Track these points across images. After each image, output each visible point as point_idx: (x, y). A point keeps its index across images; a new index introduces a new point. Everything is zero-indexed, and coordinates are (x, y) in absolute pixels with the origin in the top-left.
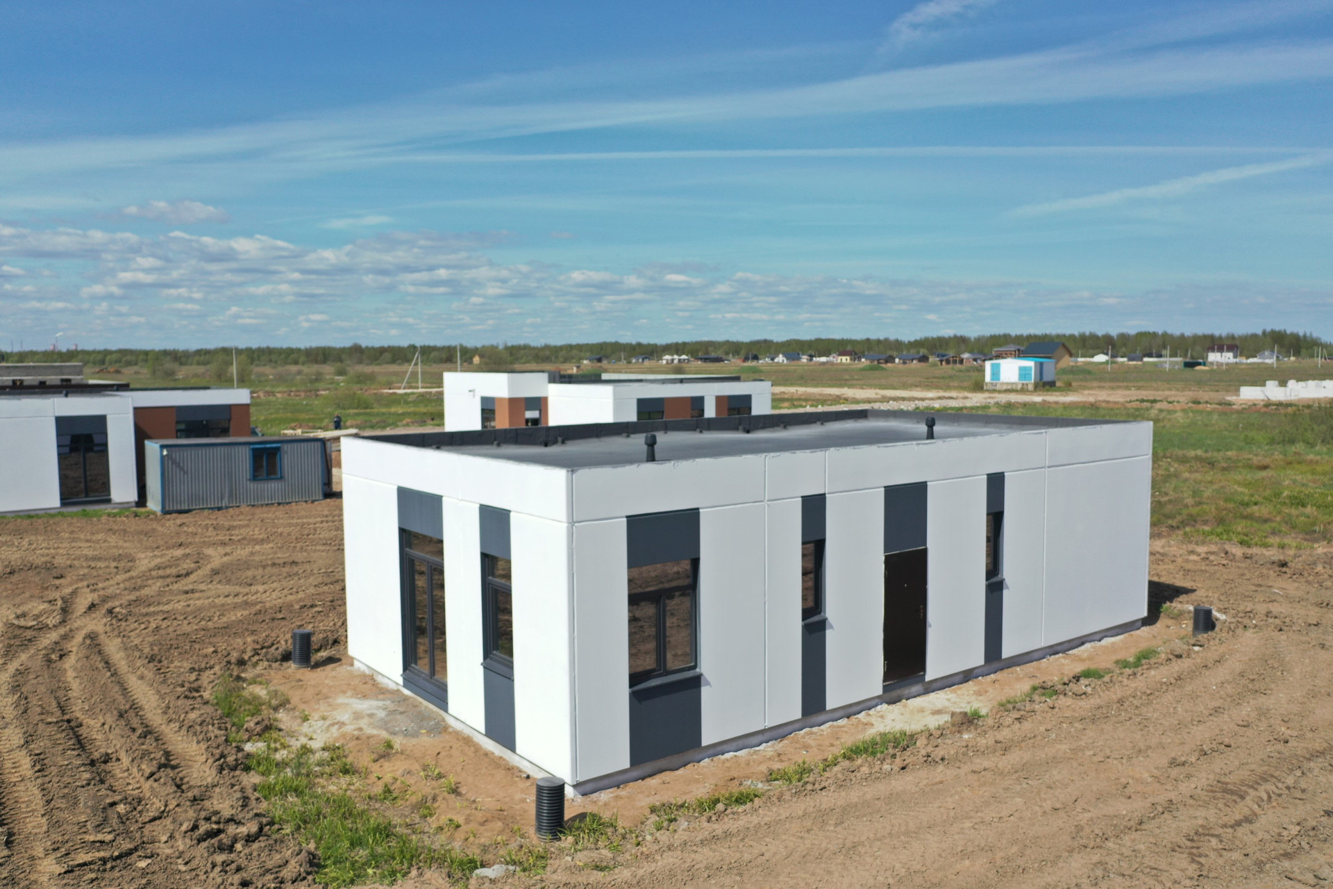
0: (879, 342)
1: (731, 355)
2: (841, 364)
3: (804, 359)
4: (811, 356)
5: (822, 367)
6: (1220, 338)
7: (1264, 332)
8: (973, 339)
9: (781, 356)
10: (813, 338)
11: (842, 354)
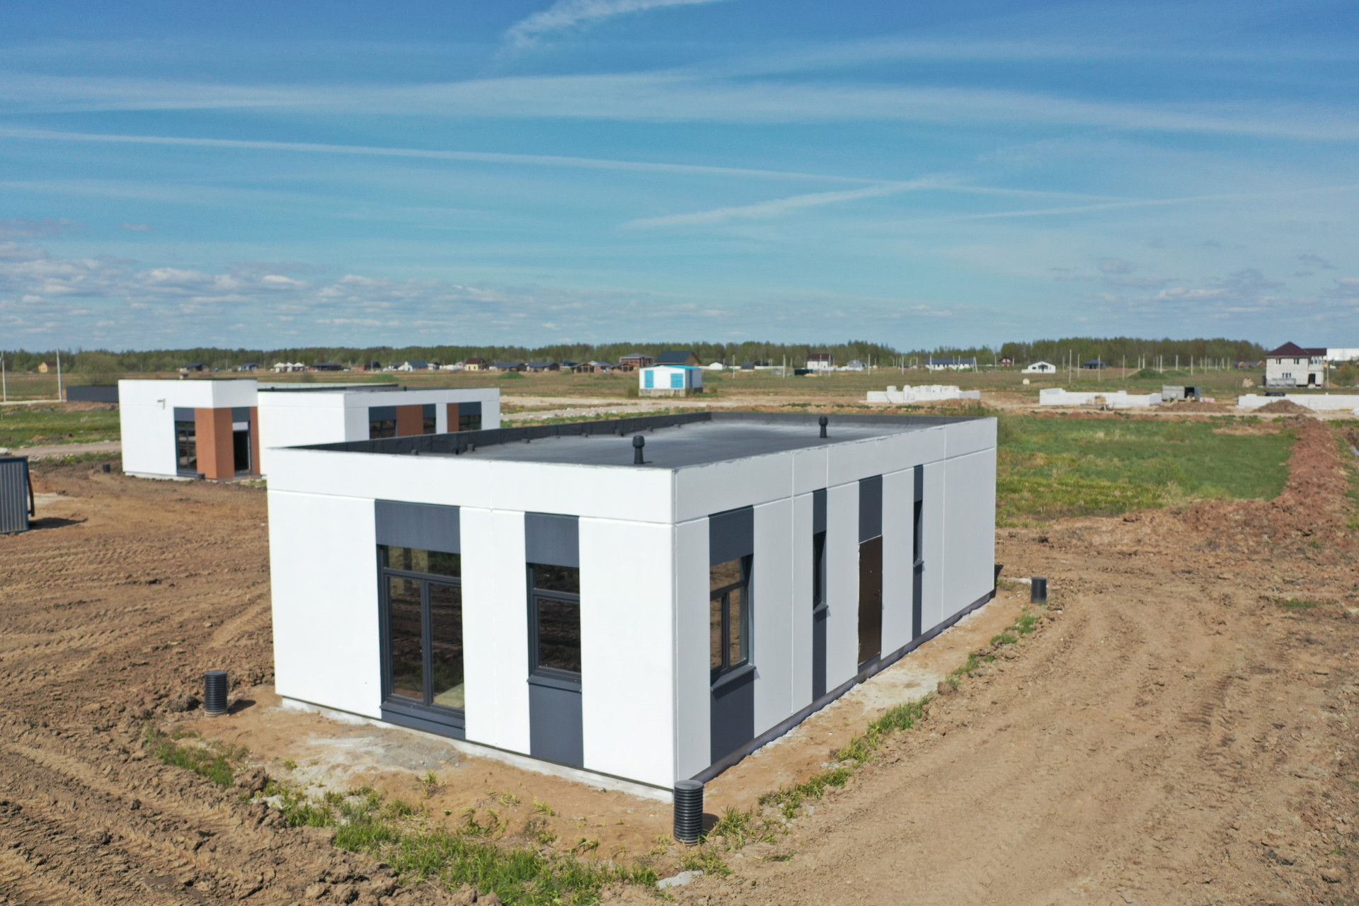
0: (503, 350)
1: (350, 363)
2: (470, 372)
3: (431, 367)
4: (437, 364)
5: (454, 375)
6: (814, 348)
7: (850, 343)
8: (595, 348)
9: (406, 364)
10: (435, 345)
11: (471, 361)
